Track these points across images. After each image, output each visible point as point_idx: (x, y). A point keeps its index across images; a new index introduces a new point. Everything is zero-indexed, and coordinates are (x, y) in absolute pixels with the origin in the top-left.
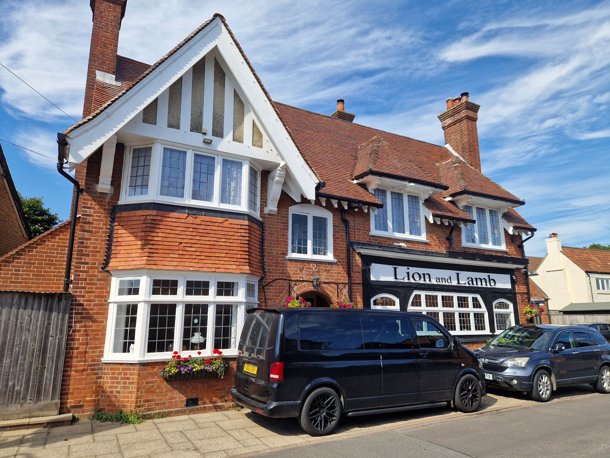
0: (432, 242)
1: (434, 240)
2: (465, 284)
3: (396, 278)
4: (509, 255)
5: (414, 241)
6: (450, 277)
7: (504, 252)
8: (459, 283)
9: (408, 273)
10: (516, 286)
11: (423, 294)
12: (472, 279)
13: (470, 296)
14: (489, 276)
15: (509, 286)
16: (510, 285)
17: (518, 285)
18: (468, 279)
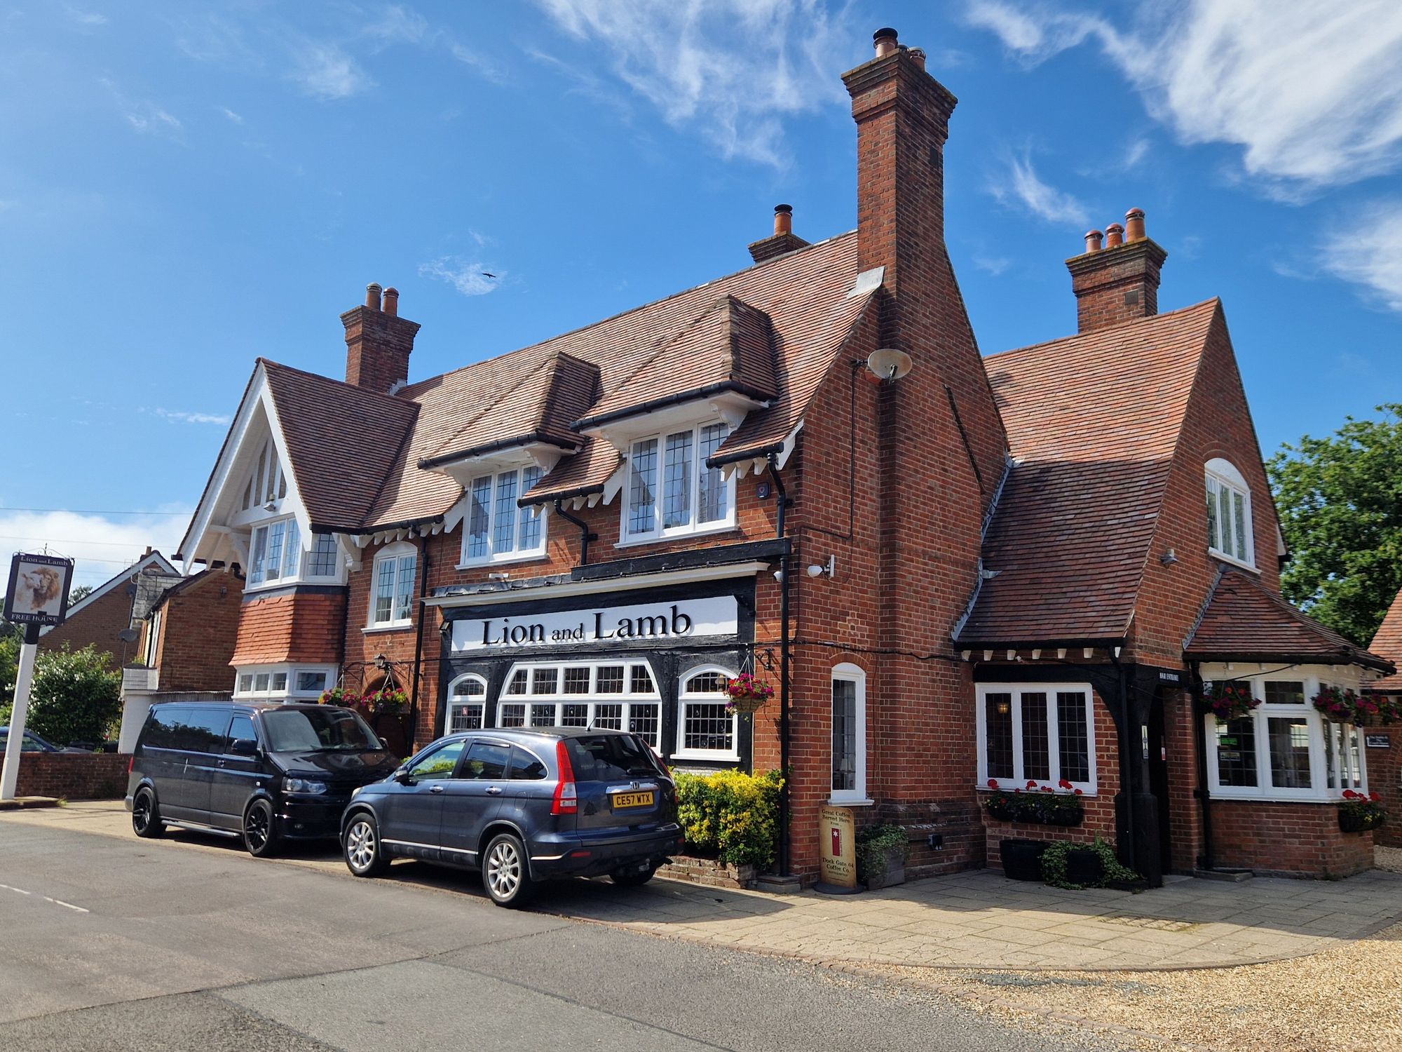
0: (555, 555)
1: (559, 549)
2: (611, 636)
3: (486, 642)
4: (746, 538)
5: (523, 563)
6: (582, 624)
7: (727, 533)
8: (598, 636)
9: (506, 630)
10: (756, 625)
11: (530, 667)
12: (630, 622)
13: (627, 665)
14: (675, 608)
15: (729, 627)
16: (736, 622)
17: (761, 622)
18: (620, 623)
